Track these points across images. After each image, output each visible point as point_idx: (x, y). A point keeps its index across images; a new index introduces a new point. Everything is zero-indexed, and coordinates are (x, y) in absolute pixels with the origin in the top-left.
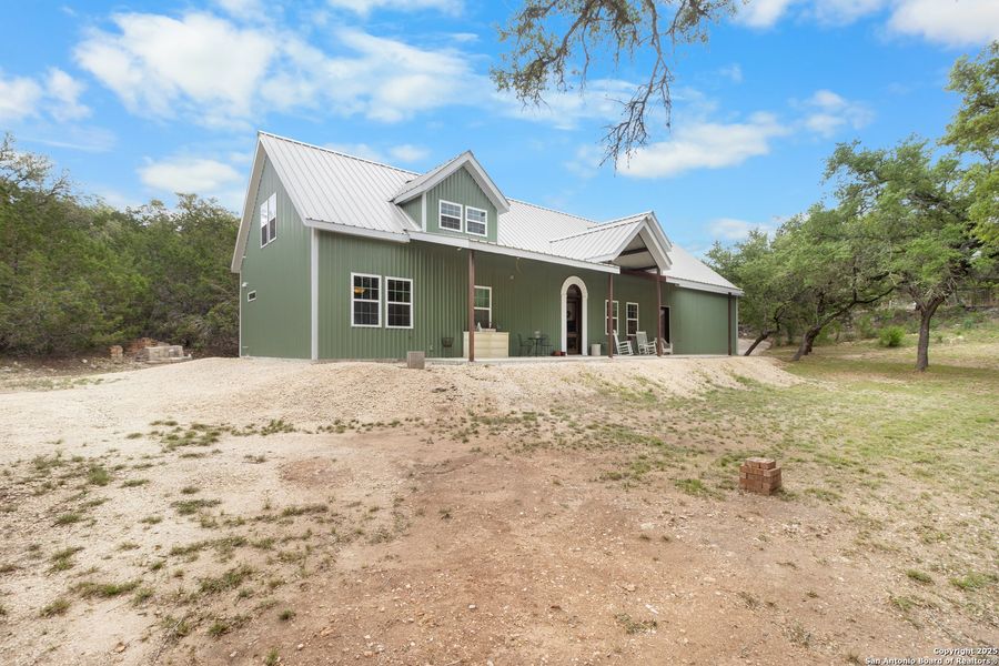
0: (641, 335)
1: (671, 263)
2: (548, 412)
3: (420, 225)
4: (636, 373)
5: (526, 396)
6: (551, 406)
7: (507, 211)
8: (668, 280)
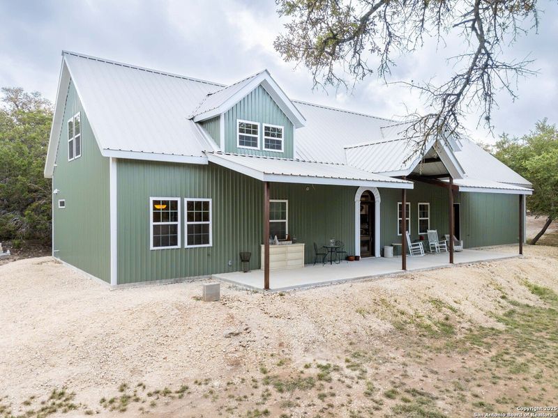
0: (432, 233)
1: (464, 173)
2: (343, 365)
3: (219, 145)
4: (429, 293)
5: (321, 338)
6: (346, 351)
7: (302, 126)
8: (461, 190)
